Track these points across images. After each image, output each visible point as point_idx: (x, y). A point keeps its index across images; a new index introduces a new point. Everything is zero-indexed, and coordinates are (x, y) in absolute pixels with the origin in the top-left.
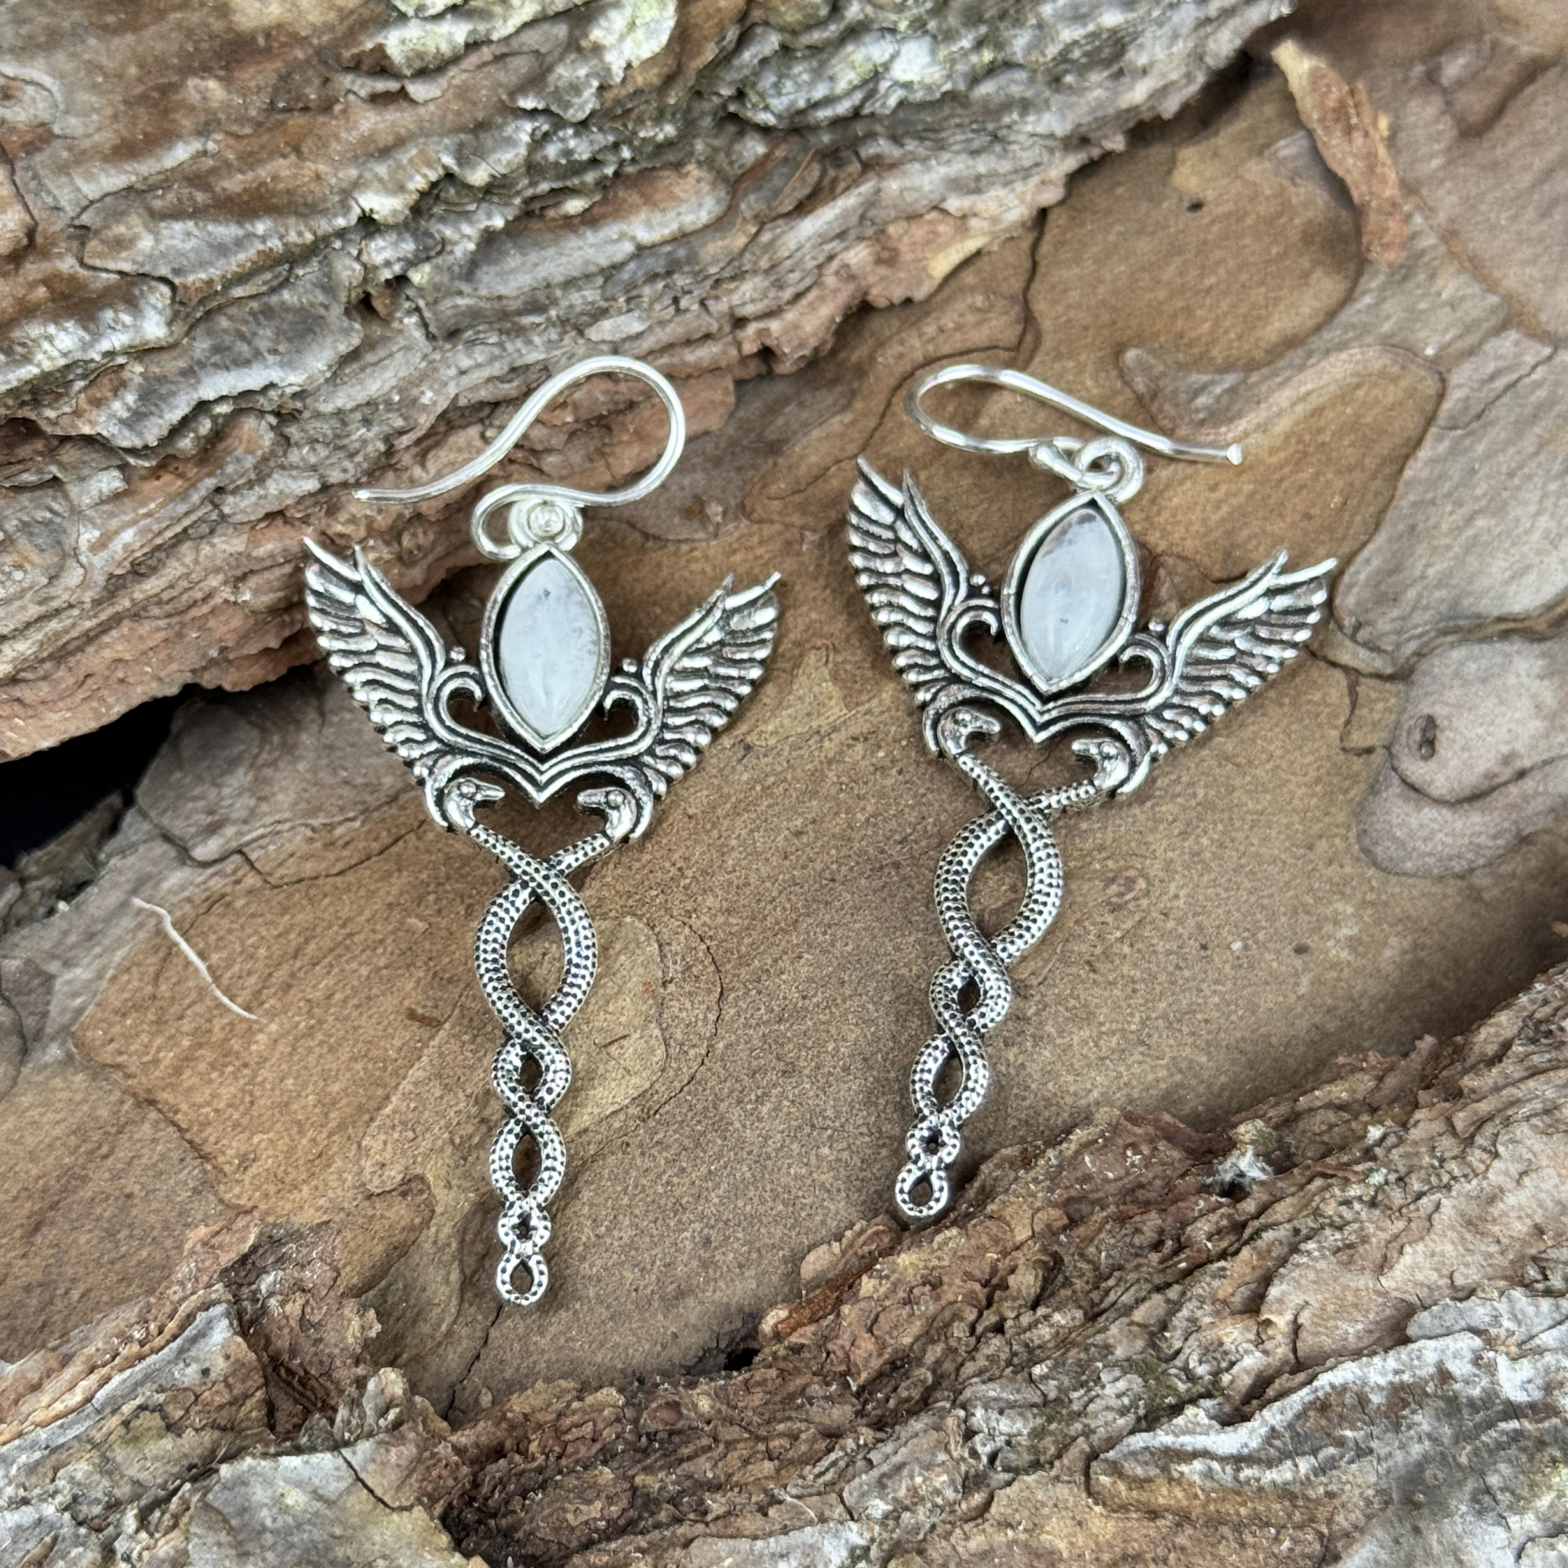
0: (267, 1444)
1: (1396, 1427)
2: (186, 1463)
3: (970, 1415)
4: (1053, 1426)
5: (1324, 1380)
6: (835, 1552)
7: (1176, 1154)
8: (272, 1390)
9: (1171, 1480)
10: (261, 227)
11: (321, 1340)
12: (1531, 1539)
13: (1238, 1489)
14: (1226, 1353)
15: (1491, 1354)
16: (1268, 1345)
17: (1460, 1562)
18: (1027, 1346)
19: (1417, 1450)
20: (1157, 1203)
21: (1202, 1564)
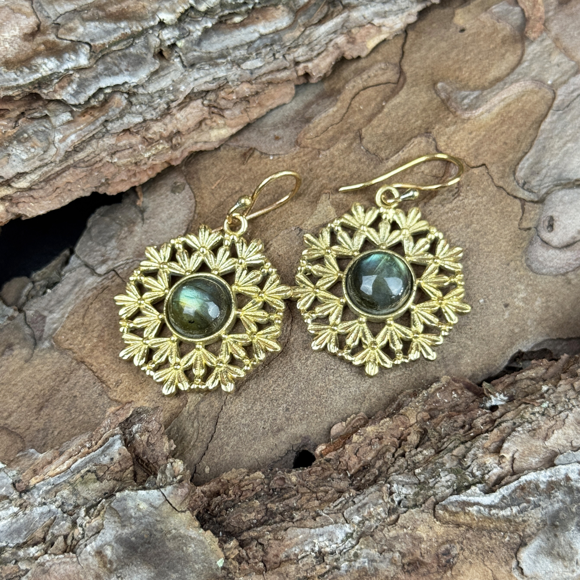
0: (133, 486)
1: (549, 497)
2: (103, 492)
3: (392, 486)
4: (422, 492)
5: (523, 479)
6: (340, 535)
7: (470, 394)
8: (136, 467)
9: (465, 513)
10: (123, 25)
11: (154, 450)
13: (490, 518)
14: (487, 467)
16: (503, 465)
17: (572, 548)
18: (413, 462)
19: (557, 506)
20: (463, 412)
21: (476, 545)
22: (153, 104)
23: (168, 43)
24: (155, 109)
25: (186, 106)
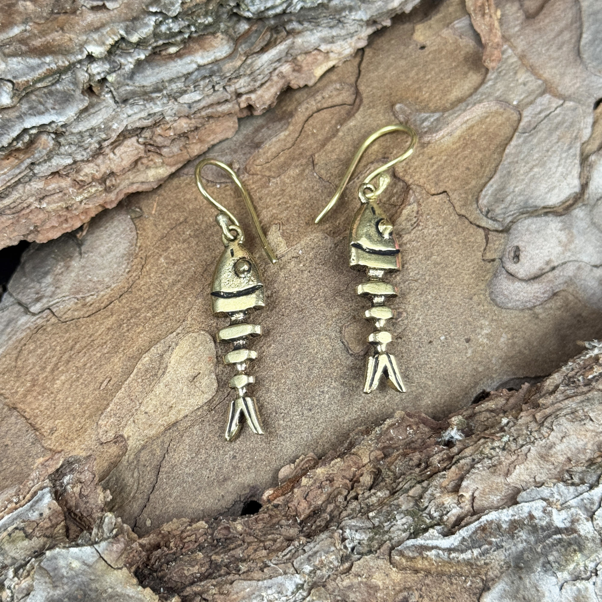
0: (65, 543)
1: (512, 537)
2: (33, 550)
3: (344, 532)
4: (377, 536)
5: (484, 519)
6: (290, 586)
7: (427, 429)
8: (68, 521)
9: (423, 558)
10: (48, 60)
11: (88, 502)
12: (566, 582)
13: (450, 561)
14: (445, 508)
15: (550, 508)
16: (462, 505)
17: (538, 591)
18: (367, 505)
19: (520, 546)
20: (419, 449)
21: (435, 592)
22: (83, 144)
23: (98, 78)
24: (85, 149)
25: (119, 145)
